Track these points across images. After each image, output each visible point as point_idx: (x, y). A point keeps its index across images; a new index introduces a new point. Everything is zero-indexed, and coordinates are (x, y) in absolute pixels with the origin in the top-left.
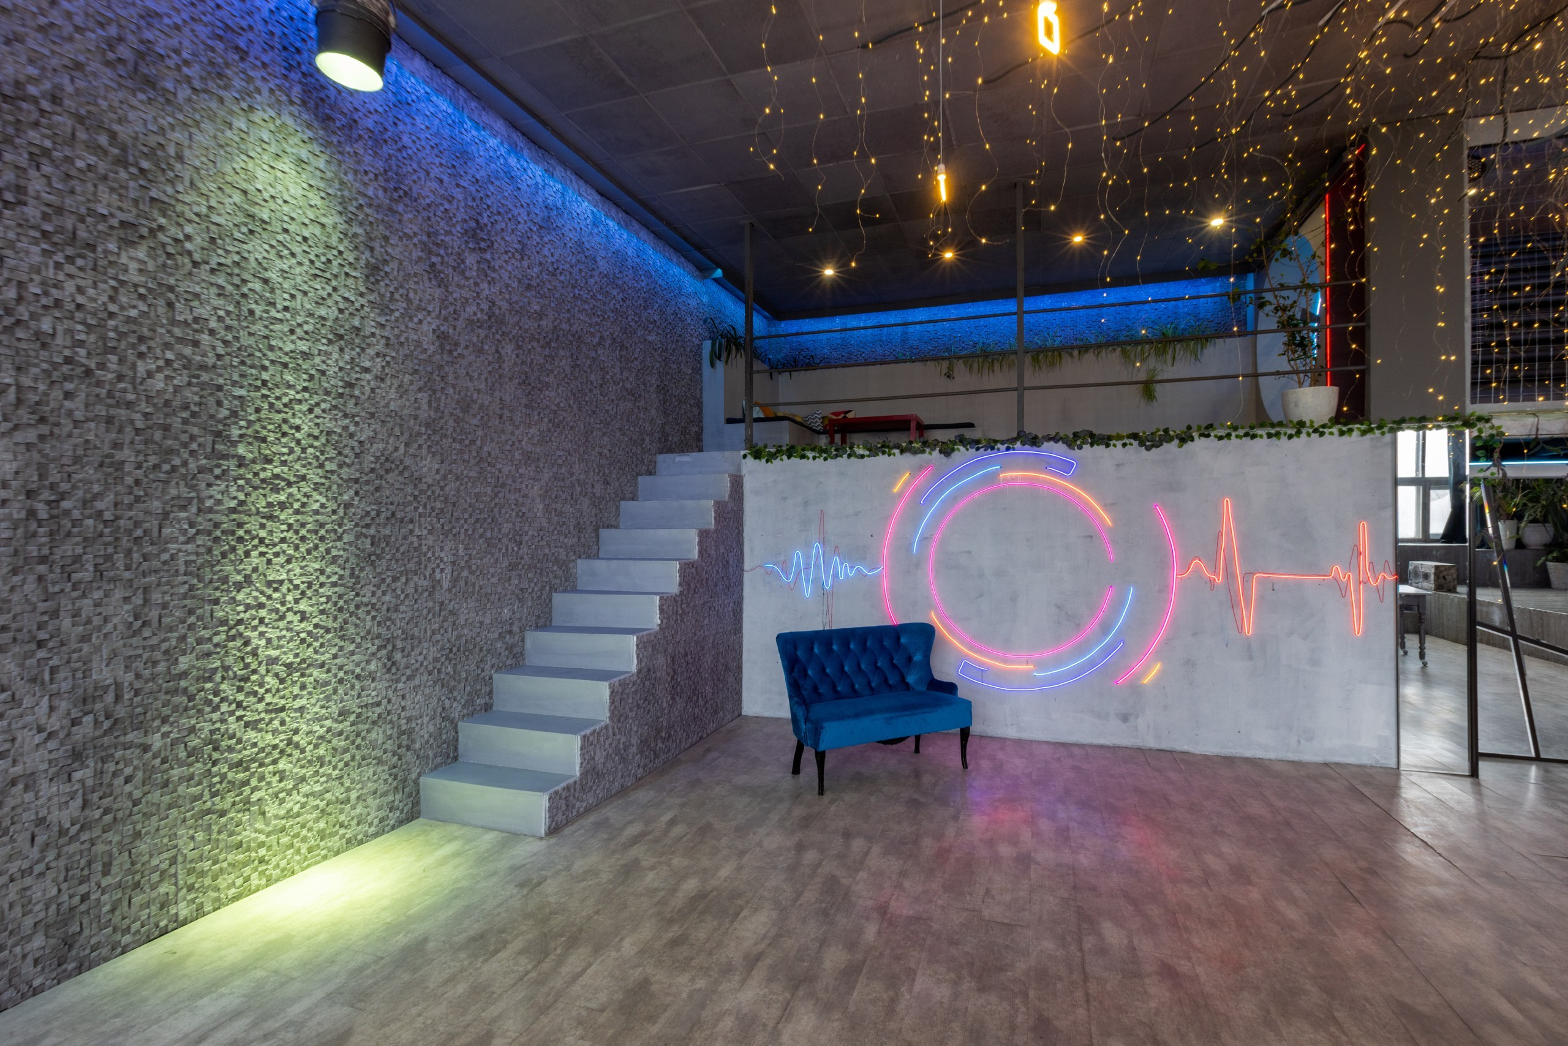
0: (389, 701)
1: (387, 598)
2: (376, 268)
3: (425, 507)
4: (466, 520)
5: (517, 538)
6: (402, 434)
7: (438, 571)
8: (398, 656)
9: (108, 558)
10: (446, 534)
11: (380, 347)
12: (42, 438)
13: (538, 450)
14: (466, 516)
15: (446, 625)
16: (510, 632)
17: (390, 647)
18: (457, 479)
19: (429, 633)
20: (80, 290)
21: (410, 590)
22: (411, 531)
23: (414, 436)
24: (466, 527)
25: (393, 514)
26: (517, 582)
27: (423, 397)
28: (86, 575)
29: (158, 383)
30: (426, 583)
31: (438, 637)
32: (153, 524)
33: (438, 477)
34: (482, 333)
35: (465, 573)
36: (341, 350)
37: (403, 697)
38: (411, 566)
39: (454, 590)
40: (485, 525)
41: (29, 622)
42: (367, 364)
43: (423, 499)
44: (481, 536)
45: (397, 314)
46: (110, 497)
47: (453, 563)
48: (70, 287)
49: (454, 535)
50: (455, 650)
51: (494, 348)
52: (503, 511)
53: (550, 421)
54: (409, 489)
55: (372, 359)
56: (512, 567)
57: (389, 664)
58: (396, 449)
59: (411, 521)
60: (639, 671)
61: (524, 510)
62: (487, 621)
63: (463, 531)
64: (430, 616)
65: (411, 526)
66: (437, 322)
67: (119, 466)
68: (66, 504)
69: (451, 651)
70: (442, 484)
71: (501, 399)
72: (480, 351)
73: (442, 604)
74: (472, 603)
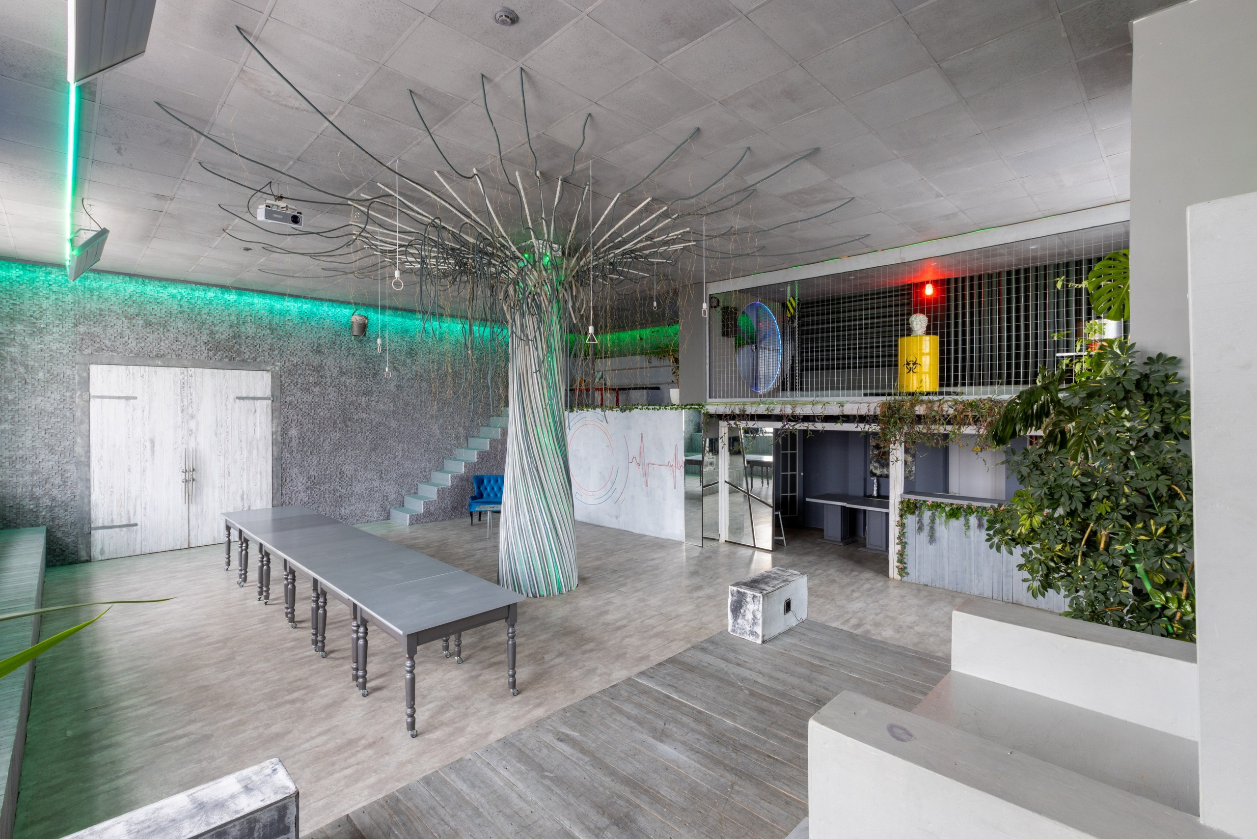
1: (379, 460)
2: (376, 373)
8: (383, 475)
10: (400, 442)
11: (377, 394)
12: (301, 428)
13: (437, 413)
15: (400, 468)
21: (387, 457)
23: (388, 416)
27: (391, 405)
28: (309, 453)
29: (322, 414)
32: (321, 443)
34: (413, 381)
35: (407, 453)
38: (388, 451)
40: (414, 439)
41: (299, 462)
44: (413, 442)
47: (402, 450)
50: (403, 475)
54: (387, 430)
56: (426, 451)
60: (452, 486)
62: (416, 467)
67: (314, 432)
73: (399, 462)
74: (410, 462)
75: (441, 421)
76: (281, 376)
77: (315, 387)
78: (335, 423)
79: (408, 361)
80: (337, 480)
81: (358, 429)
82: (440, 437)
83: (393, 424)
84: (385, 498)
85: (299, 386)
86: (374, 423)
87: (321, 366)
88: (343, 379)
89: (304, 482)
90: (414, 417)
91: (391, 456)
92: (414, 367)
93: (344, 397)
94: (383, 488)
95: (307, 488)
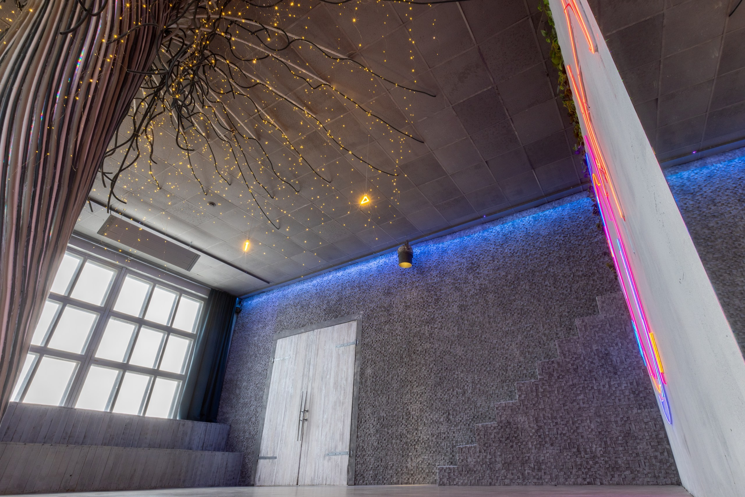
0: (448, 433)
1: (446, 396)
2: (438, 299)
3: (459, 364)
4: (477, 366)
5: (504, 368)
6: (449, 342)
7: (466, 386)
8: (451, 417)
9: (383, 388)
10: (468, 372)
12: (374, 367)
13: (512, 328)
14: (477, 364)
15: (471, 407)
17: (447, 414)
18: (472, 351)
19: (464, 409)
20: (379, 337)
21: (455, 393)
22: (454, 373)
23: (452, 343)
24: (477, 368)
25: (447, 369)
26: (506, 388)
27: (456, 329)
28: (380, 392)
29: (390, 350)
30: (461, 391)
31: (468, 411)
32: (390, 381)
33: (463, 352)
34: (477, 297)
35: (479, 386)
36: (428, 326)
37: (454, 432)
38: (455, 385)
39: (474, 393)
40: (487, 366)
41: (372, 402)
42: (436, 326)
43: (458, 361)
44: (485, 371)
45: (445, 308)
46: (383, 376)
47: (473, 382)
48: (378, 337)
49: (472, 372)
50: (476, 417)
51: (483, 299)
52: (495, 358)
53: (518, 314)
54: (453, 359)
55: (438, 324)
56: (503, 381)
57: (447, 419)
58: (447, 348)
59: (454, 369)
61: (506, 356)
63: (476, 370)
64: (464, 403)
65: (454, 371)
66: (459, 303)
67: (385, 369)
68: (377, 378)
69: (474, 417)
70: (465, 354)
71: (488, 316)
72: (478, 303)
73: (469, 398)
75: (520, 338)
76: (363, 322)
77: (385, 325)
78: (401, 358)
80: (404, 422)
81: (423, 362)
82: (522, 359)
83: (459, 351)
85: (374, 327)
86: (438, 353)
87: (390, 306)
88: (408, 313)
89: (375, 423)
90: (483, 339)
93: (408, 330)
95: (377, 431)
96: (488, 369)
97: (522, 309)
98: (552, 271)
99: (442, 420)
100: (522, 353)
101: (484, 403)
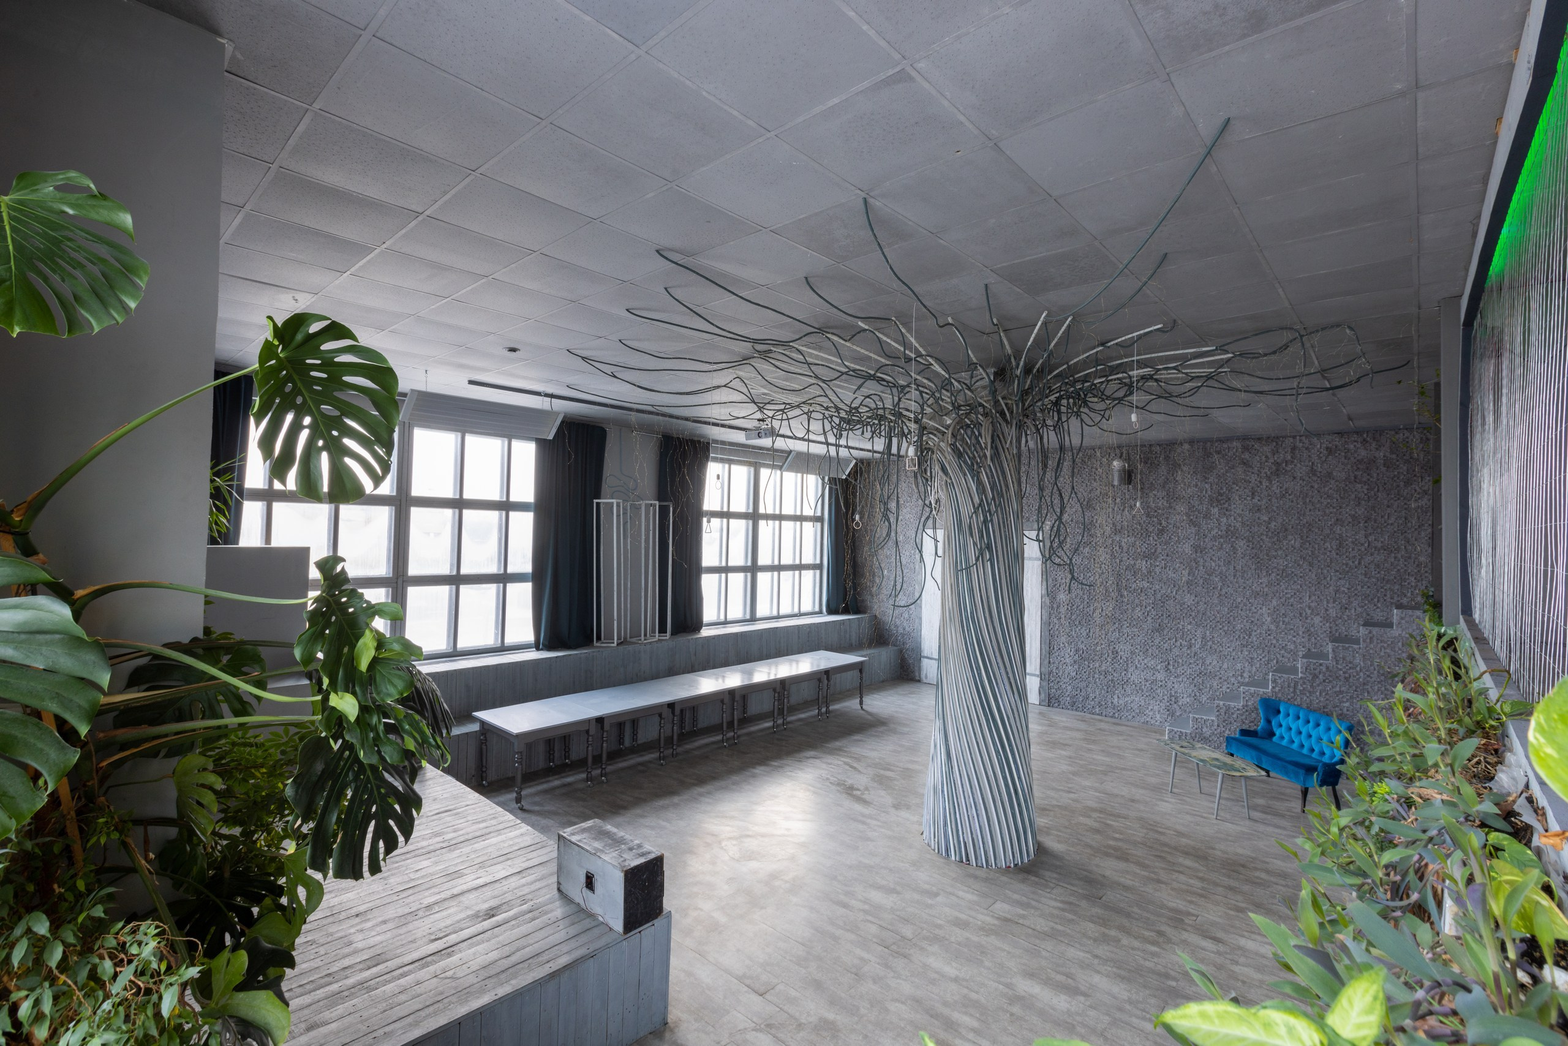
1: (1166, 645)
4: (1211, 621)
7: (1193, 639)
10: (1198, 626)
12: (1070, 593)
13: (1267, 590)
16: (1242, 676)
17: (1167, 663)
21: (1178, 644)
22: (1179, 623)
23: (1180, 588)
27: (1186, 573)
28: (1077, 623)
32: (1091, 613)
38: (1179, 636)
41: (1067, 631)
43: (1185, 611)
62: (1225, 666)
63: (1209, 625)
64: (1189, 657)
65: (1179, 621)
68: (1074, 607)
73: (1196, 653)
74: (1215, 657)
75: (1274, 603)
79: (1215, 511)
80: (1109, 660)
81: (1137, 601)
82: (1273, 627)
83: (1189, 600)
84: (1173, 699)
86: (1158, 596)
89: (1071, 654)
90: (1223, 593)
91: (1184, 643)
92: (1224, 520)
93: (1118, 561)
94: (1170, 684)
95: (1075, 662)
96: (1226, 628)
97: (1283, 570)
98: (1338, 532)
99: (1159, 667)
100: (1274, 621)
101: (1215, 662)
